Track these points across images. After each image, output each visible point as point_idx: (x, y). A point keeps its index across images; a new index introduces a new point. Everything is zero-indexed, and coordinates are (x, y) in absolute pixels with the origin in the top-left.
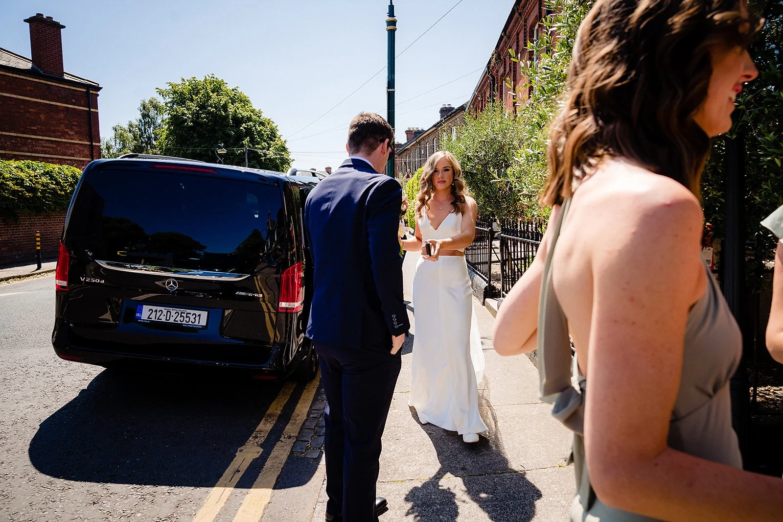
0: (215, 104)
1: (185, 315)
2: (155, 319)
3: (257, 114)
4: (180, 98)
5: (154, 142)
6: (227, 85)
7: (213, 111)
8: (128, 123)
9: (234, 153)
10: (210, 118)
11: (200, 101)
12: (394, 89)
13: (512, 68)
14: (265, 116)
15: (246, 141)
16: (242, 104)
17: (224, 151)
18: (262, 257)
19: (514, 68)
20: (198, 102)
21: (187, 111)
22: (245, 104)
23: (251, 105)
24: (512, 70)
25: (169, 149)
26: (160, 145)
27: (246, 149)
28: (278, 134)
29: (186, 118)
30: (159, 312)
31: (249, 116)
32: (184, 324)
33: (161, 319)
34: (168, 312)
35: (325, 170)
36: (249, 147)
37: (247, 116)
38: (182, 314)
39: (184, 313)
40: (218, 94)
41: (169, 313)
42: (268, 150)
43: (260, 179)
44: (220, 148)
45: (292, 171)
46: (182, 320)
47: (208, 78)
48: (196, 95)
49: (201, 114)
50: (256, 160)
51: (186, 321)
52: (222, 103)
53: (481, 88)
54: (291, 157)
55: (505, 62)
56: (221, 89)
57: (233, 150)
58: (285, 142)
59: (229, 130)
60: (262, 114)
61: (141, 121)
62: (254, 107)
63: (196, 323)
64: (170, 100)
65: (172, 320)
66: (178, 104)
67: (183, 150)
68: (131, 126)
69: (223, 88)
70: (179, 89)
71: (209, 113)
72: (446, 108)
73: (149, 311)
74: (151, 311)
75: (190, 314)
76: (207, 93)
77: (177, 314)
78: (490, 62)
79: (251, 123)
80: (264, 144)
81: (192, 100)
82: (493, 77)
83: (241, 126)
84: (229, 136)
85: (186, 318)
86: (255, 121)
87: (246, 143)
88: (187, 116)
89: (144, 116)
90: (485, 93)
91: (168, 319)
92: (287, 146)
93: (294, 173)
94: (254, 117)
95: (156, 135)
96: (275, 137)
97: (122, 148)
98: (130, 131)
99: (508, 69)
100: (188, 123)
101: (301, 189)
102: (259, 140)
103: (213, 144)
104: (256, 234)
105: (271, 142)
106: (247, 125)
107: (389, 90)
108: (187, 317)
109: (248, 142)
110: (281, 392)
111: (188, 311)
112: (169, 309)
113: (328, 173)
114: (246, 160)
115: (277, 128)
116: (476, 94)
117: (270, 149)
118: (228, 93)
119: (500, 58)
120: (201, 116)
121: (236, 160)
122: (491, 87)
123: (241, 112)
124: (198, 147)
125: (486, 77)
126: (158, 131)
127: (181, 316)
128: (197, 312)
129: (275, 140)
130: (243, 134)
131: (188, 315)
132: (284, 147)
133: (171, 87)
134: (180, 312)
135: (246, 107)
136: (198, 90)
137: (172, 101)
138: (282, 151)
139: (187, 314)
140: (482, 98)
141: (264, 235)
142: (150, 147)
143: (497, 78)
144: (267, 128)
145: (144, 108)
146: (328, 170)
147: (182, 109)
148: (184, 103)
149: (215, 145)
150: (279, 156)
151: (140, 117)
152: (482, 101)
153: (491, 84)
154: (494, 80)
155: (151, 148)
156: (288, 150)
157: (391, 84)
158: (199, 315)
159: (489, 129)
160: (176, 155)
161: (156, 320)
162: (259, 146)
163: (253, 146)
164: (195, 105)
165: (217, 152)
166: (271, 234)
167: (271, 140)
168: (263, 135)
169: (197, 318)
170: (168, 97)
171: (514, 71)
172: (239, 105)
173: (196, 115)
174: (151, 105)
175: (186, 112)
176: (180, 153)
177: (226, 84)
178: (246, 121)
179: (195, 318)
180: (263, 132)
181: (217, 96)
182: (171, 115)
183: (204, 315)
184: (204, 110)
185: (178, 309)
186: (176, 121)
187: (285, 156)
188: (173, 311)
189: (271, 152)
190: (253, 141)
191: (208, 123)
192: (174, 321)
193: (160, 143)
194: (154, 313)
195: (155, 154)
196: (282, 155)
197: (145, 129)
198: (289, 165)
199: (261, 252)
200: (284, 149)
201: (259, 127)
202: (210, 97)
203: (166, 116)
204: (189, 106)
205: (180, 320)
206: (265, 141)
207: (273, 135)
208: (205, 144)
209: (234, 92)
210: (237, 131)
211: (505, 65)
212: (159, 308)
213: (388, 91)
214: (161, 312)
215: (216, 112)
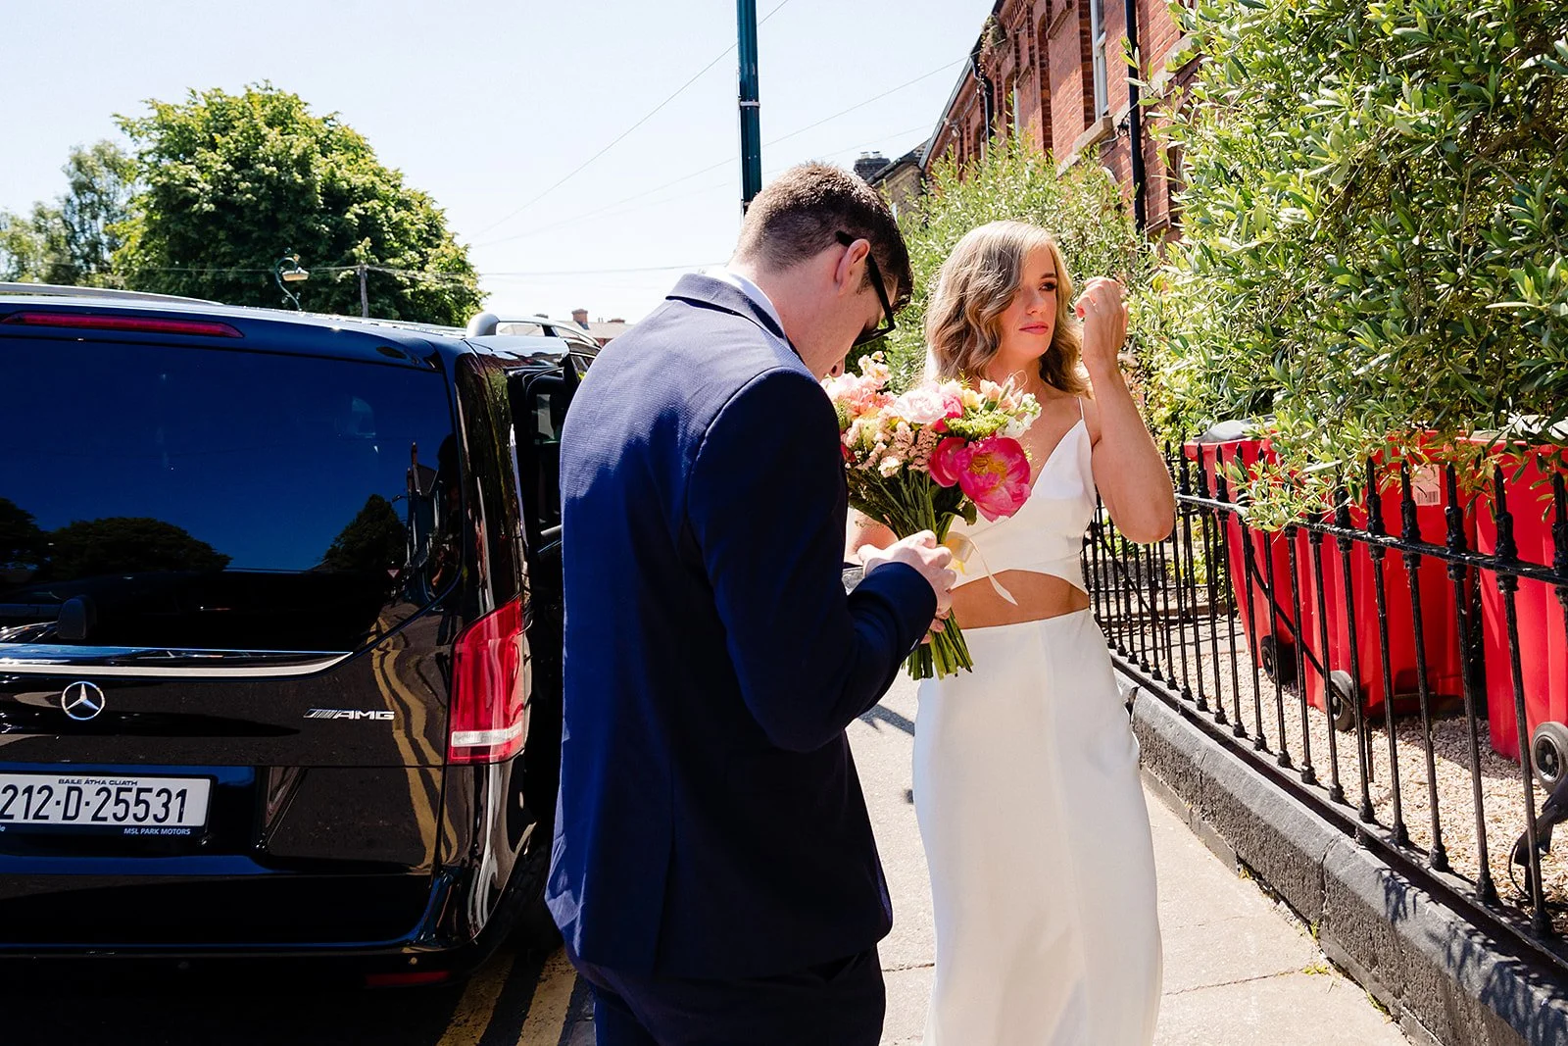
0: (276, 155)
1: (131, 797)
2: (26, 817)
3: (389, 181)
4: (181, 143)
5: (107, 256)
6: (308, 108)
7: (272, 172)
8: (32, 207)
9: (329, 279)
10: (262, 191)
11: (236, 149)
12: (757, 100)
13: (1037, 57)
14: (410, 185)
15: (362, 248)
16: (351, 155)
17: (301, 275)
18: (396, 583)
19: (1041, 58)
20: (229, 150)
21: (198, 176)
22: (357, 156)
23: (374, 158)
24: (1037, 64)
25: (151, 273)
26: (124, 263)
27: (362, 268)
28: (448, 228)
29: (196, 190)
30: (40, 792)
31: (369, 185)
32: (128, 827)
33: (46, 817)
34: (70, 789)
35: (571, 318)
36: (371, 263)
37: (364, 184)
38: (123, 795)
39: (130, 790)
40: (285, 129)
41: (74, 794)
42: (421, 269)
43: (383, 350)
44: (290, 266)
45: (483, 322)
46: (121, 814)
47: (255, 90)
48: (224, 131)
49: (238, 181)
50: (390, 298)
51: (135, 815)
52: (295, 153)
53: (958, 108)
54: (482, 286)
55: (1017, 44)
56: (291, 118)
57: (328, 272)
58: (466, 248)
59: (317, 221)
60: (404, 180)
61: (69, 201)
62: (382, 164)
63: (172, 821)
64: (152, 146)
65: (85, 818)
66: (174, 156)
67: (190, 275)
68: (41, 214)
69: (297, 115)
70: (178, 118)
71: (260, 178)
72: (868, 160)
73: (4, 791)
74: (10, 792)
75: (149, 790)
76: (255, 127)
77: (104, 795)
78: (979, 46)
79: (375, 204)
80: (411, 256)
81: (213, 146)
82: (988, 81)
83: (348, 211)
84: (316, 236)
85: (137, 804)
86: (385, 199)
87: (363, 253)
88: (200, 185)
89: (80, 188)
90: (968, 121)
91: (71, 812)
92: (469, 259)
93: (489, 329)
94: (382, 188)
95: (114, 236)
96: (439, 236)
97: (17, 273)
98: (39, 229)
99: (1025, 62)
100: (201, 205)
101: (511, 373)
102: (396, 245)
103: (272, 257)
104: (377, 510)
105: (429, 250)
106: (366, 210)
107: (744, 104)
108: (138, 802)
109: (366, 251)
110: (464, 1000)
111: (144, 782)
112: (76, 778)
113: (580, 323)
114: (364, 296)
115: (444, 215)
116: (947, 123)
117: (427, 267)
118: (311, 128)
119: (1004, 35)
120: (236, 188)
121: (336, 297)
122: (982, 105)
123: (348, 175)
124: (231, 265)
125: (970, 79)
126: (117, 226)
127: (118, 802)
128: (175, 785)
129: (438, 246)
130: (352, 230)
131: (143, 796)
132: (463, 262)
133: (155, 113)
134: (113, 789)
135: (361, 162)
136: (230, 121)
137: (157, 148)
138: (458, 271)
139: (140, 791)
140: (962, 133)
141: (401, 511)
142: (97, 269)
143: (998, 83)
144: (417, 214)
145: (80, 165)
146: (580, 317)
147: (183, 170)
148: (190, 153)
149: (276, 260)
150: (450, 286)
151: (69, 191)
152: (962, 139)
153: (982, 99)
154: (990, 89)
155: (101, 270)
156: (474, 270)
157: (749, 88)
158: (182, 794)
159: (1003, 201)
160: (168, 288)
161: (30, 820)
162: (398, 261)
163: (382, 260)
164: (222, 159)
165: (282, 279)
166: (420, 507)
167: (430, 244)
168: (406, 232)
169: (175, 804)
170: (145, 138)
171: (1042, 65)
172: (342, 159)
173: (225, 184)
174: (99, 160)
175: (196, 176)
176: (181, 281)
177: (306, 104)
178: (360, 197)
179: (166, 805)
180: (407, 226)
181: (282, 135)
182: (154, 184)
183: (199, 790)
184: (245, 172)
185: (108, 779)
186: (171, 200)
187: (467, 284)
188: (90, 786)
189: (428, 276)
190: (379, 248)
191: (258, 203)
192: (95, 818)
193: (124, 257)
194: (21, 799)
195: (110, 288)
196: (459, 281)
197: (82, 223)
198: (477, 305)
199: (393, 567)
200: (463, 267)
201: (396, 211)
202: (263, 138)
203: (142, 188)
204: (206, 161)
205: (115, 815)
206: (412, 247)
207: (433, 233)
208: (249, 257)
209: (326, 126)
210: (338, 224)
211: (1017, 51)
212: (38, 781)
213: (741, 107)
214: (46, 793)
215: (279, 177)
